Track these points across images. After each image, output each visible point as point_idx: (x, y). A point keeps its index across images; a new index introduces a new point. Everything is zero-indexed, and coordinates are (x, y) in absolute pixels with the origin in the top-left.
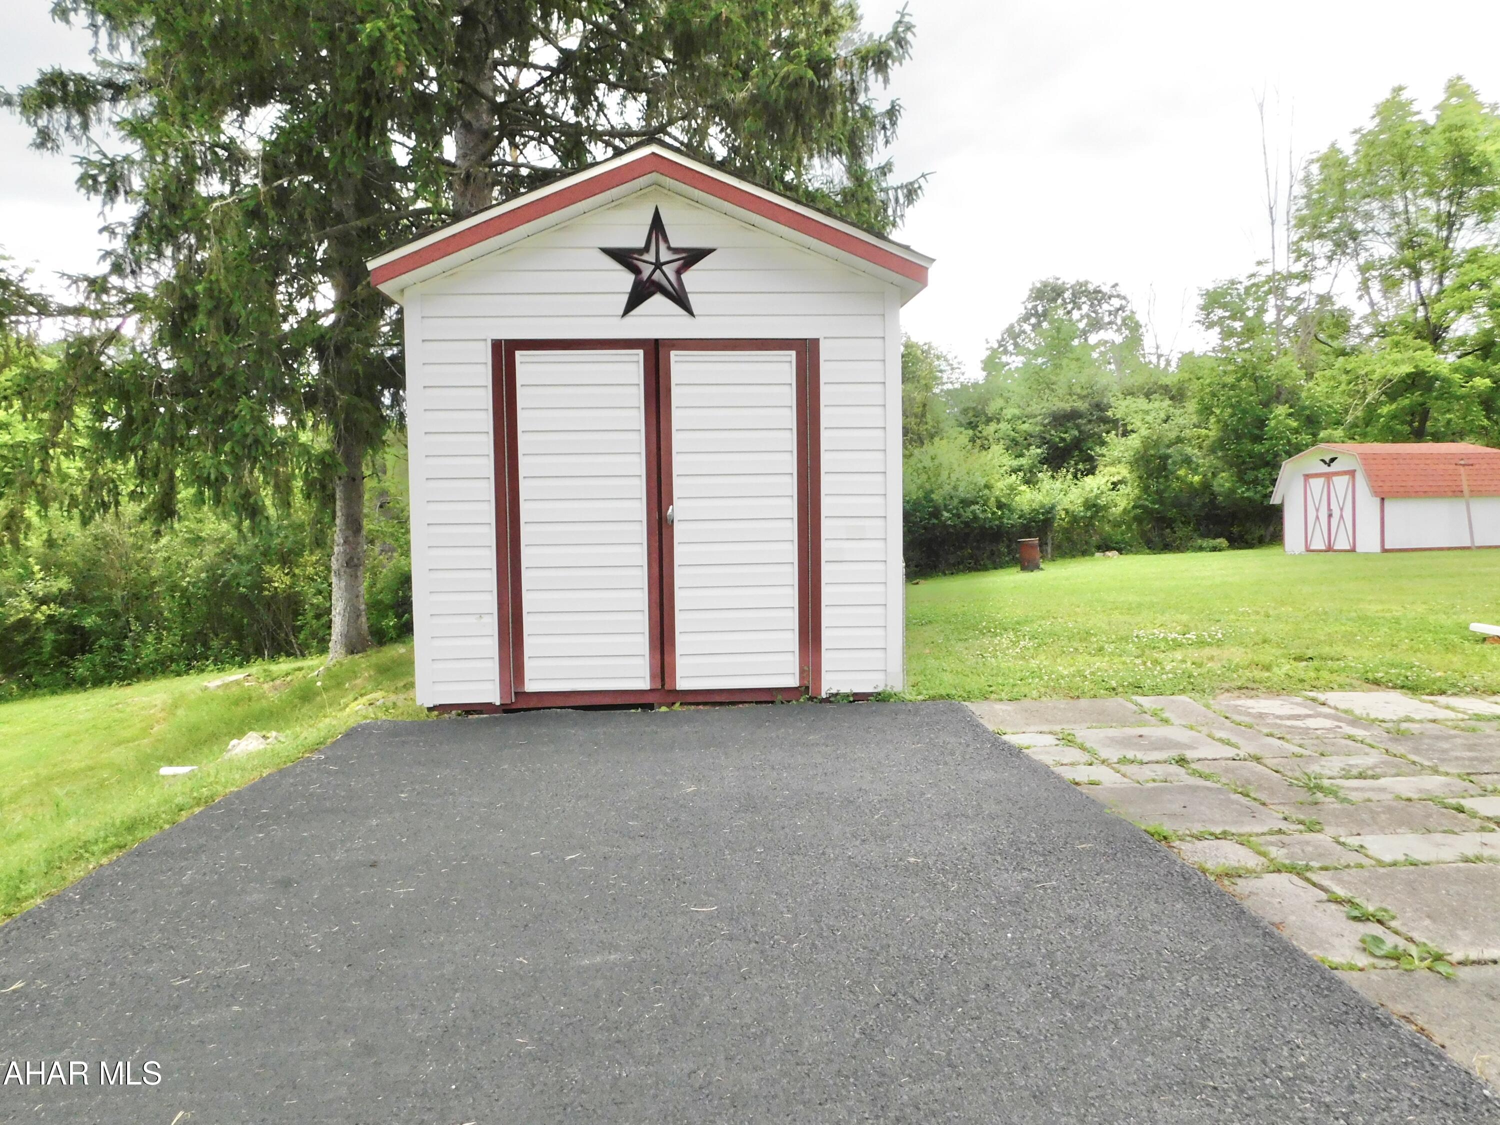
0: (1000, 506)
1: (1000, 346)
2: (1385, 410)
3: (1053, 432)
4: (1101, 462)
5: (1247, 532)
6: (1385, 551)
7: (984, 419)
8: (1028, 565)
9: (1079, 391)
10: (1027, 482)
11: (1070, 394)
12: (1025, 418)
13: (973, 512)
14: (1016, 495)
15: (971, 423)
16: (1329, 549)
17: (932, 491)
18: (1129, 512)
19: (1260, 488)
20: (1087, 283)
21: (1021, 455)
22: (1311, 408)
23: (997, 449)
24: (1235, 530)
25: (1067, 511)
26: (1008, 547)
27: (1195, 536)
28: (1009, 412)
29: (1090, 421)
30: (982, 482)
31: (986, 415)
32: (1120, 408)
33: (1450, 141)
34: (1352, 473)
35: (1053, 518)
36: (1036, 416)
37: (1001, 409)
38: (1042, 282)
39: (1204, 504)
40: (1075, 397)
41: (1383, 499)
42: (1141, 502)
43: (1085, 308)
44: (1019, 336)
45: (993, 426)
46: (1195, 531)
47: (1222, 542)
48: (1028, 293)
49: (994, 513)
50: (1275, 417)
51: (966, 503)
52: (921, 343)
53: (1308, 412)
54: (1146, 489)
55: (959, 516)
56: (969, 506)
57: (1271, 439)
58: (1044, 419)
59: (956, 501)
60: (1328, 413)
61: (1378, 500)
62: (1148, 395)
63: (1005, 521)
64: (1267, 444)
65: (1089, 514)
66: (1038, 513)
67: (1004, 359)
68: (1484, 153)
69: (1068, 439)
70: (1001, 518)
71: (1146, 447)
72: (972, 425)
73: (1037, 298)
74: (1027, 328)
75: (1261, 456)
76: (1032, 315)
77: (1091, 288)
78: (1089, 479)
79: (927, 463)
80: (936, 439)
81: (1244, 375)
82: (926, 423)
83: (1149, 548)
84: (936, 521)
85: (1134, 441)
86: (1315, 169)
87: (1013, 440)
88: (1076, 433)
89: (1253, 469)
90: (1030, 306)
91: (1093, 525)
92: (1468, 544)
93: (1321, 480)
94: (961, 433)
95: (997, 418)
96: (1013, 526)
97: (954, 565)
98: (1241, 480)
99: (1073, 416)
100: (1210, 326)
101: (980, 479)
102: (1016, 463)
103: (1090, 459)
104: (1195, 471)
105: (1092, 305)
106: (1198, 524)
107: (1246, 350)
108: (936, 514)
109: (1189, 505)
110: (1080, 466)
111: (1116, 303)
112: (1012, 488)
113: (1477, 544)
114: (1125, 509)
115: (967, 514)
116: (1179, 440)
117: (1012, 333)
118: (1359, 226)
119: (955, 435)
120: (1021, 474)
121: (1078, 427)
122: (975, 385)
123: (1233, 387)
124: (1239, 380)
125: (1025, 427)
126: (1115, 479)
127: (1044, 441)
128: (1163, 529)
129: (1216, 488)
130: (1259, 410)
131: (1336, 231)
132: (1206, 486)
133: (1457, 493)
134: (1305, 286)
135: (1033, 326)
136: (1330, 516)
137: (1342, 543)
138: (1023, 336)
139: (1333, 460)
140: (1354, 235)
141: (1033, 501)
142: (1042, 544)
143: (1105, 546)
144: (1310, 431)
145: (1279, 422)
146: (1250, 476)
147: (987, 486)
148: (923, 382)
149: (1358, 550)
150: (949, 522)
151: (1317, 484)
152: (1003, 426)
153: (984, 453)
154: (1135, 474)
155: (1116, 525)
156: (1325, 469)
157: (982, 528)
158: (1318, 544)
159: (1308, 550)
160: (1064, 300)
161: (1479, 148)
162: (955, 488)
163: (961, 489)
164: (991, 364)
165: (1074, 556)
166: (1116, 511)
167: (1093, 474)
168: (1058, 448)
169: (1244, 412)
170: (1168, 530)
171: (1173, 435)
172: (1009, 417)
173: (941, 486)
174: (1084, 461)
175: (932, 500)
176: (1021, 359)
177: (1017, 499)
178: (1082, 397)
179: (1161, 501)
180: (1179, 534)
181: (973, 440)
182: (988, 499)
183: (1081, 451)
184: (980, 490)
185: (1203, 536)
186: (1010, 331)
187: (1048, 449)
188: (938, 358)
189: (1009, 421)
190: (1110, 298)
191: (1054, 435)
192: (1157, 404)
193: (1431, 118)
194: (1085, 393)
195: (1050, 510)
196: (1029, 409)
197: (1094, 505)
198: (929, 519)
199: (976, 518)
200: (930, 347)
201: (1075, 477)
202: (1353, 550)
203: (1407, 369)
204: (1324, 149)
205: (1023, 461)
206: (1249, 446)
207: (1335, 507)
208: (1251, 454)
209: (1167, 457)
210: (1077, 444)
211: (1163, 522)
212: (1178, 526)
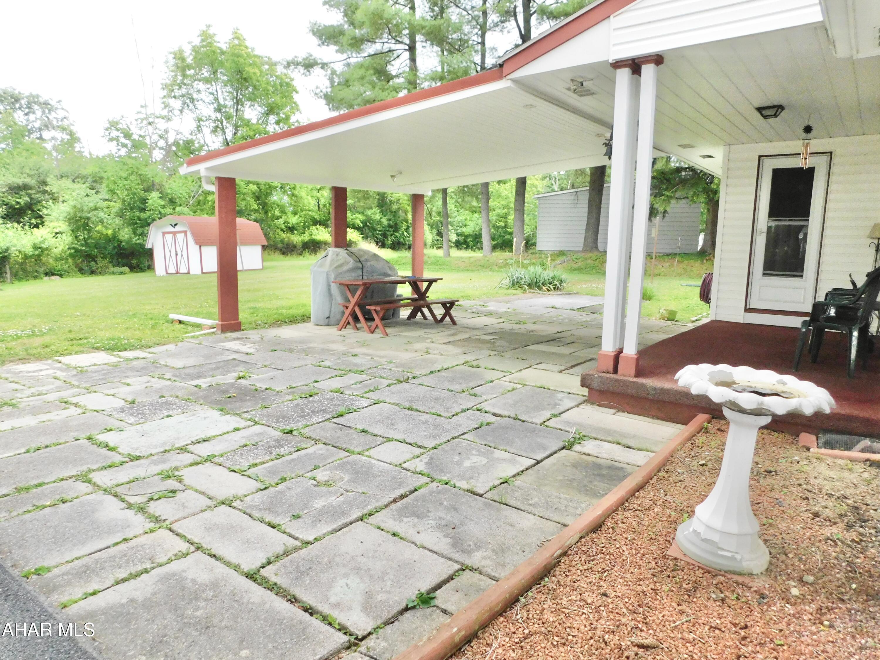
3: (10, 198)
4: (47, 219)
5: (141, 263)
6: (203, 273)
9: (28, 171)
11: (22, 173)
16: (177, 273)
18: (66, 252)
20: (38, 96)
22: (171, 194)
24: (134, 262)
25: (20, 251)
27: (110, 265)
29: (37, 192)
32: (54, 185)
33: (234, 61)
34: (185, 232)
35: (10, 256)
39: (114, 248)
40: (25, 175)
41: (200, 246)
42: (74, 246)
43: (39, 113)
46: (110, 262)
47: (126, 269)
50: (151, 198)
53: (169, 196)
54: (76, 238)
57: (150, 210)
58: (2, 188)
60: (180, 198)
61: (198, 247)
62: (73, 179)
64: (148, 213)
65: (36, 253)
68: (248, 72)
69: (22, 203)
71: (74, 212)
75: (144, 220)
77: (42, 100)
78: (39, 230)
81: (132, 172)
83: (82, 273)
85: (65, 207)
88: (28, 199)
89: (142, 227)
91: (40, 260)
92: (241, 268)
93: (171, 235)
98: (135, 233)
99: (26, 187)
100: (111, 140)
103: (40, 217)
104: (107, 228)
105: (43, 112)
106: (112, 258)
107: (133, 158)
109: (105, 248)
110: (33, 221)
111: (61, 113)
113: (245, 268)
114: (63, 250)
116: (96, 209)
118: (195, 96)
121: (29, 195)
123: (126, 179)
124: (130, 175)
126: (57, 231)
127: (3, 203)
128: (90, 262)
129: (121, 238)
130: (143, 194)
131: (183, 96)
132: (115, 236)
134: (169, 124)
136: (177, 255)
137: (183, 270)
139: (176, 225)
140: (192, 100)
143: (50, 273)
144: (172, 207)
145: (154, 201)
146: (139, 231)
149: (191, 273)
151: (169, 237)
154: (69, 228)
155: (58, 259)
156: (172, 229)
158: (172, 270)
159: (167, 273)
160: (21, 105)
161: (247, 69)
165: (27, 280)
166: (57, 252)
167: (42, 226)
168: (15, 209)
169: (134, 194)
170: (93, 263)
171: (91, 205)
174: (36, 218)
178: (30, 176)
179: (86, 244)
180: (100, 264)
183: (33, 211)
185: (114, 266)
187: (7, 208)
190: (56, 109)
191: (12, 200)
192: (79, 186)
193: (224, 47)
194: (33, 173)
195: (7, 250)
197: (40, 248)
201: (30, 228)
202: (188, 273)
204: (176, 49)
206: (137, 214)
207: (178, 250)
208: (139, 219)
209: (88, 218)
210: (29, 206)
211: (89, 257)
212: (99, 259)
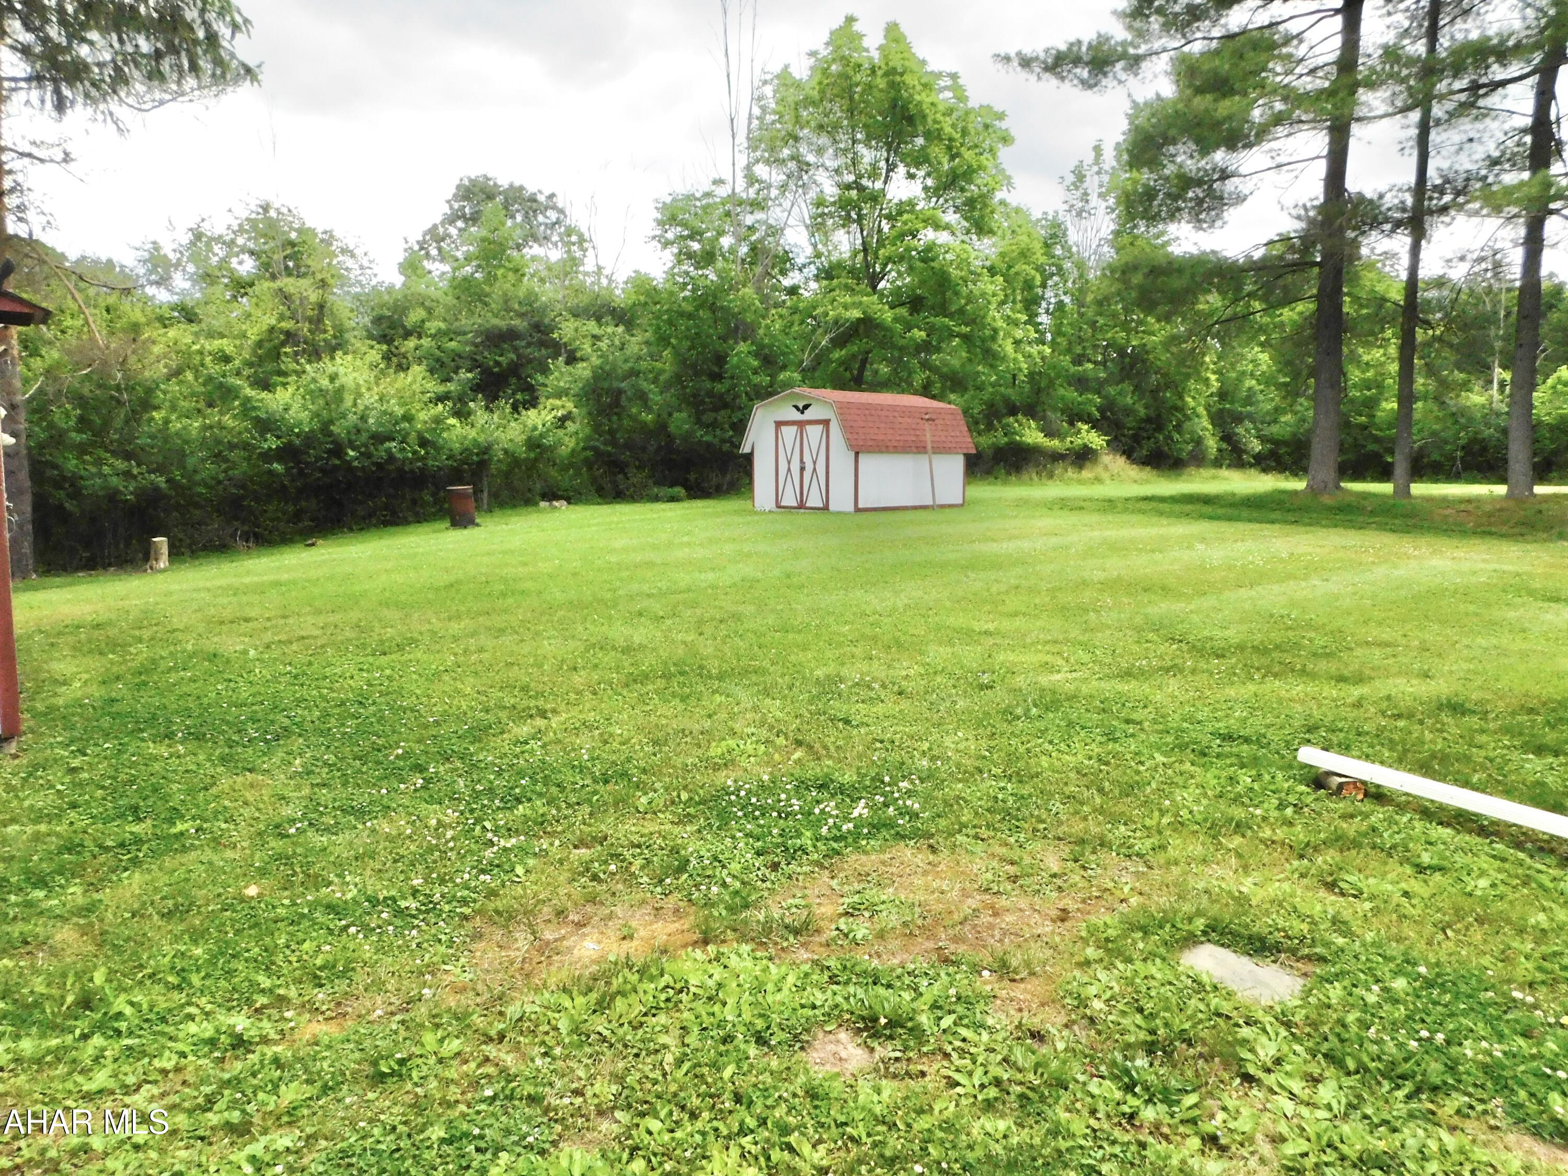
0: (423, 443)
1: (422, 248)
2: (837, 355)
3: (486, 354)
4: (542, 392)
5: (707, 480)
6: (858, 510)
7: (401, 331)
8: (461, 520)
9: (516, 306)
10: (457, 414)
11: (506, 310)
12: (450, 334)
13: (389, 451)
14: (443, 430)
15: (384, 336)
16: (801, 506)
17: (331, 422)
18: (578, 454)
19: (718, 432)
20: (521, 188)
21: (449, 380)
22: (771, 346)
23: (417, 370)
24: (692, 477)
25: (506, 451)
26: (434, 495)
27: (650, 482)
28: (433, 326)
29: (529, 344)
30: (399, 411)
31: (404, 327)
32: (567, 330)
33: (891, 85)
34: (826, 423)
35: (490, 459)
36: (465, 333)
37: (423, 321)
38: (470, 180)
39: (660, 448)
40: (512, 314)
41: (857, 454)
42: (591, 443)
43: (519, 218)
44: (443, 240)
45: (411, 343)
46: (650, 477)
47: (679, 490)
48: (454, 191)
49: (415, 452)
50: (736, 354)
51: (379, 438)
52: (319, 230)
53: (767, 351)
54: (597, 428)
55: (368, 455)
56: (382, 443)
57: (732, 378)
58: (475, 337)
59: (364, 436)
61: (853, 454)
62: (598, 319)
63: (430, 463)
64: (727, 383)
65: (532, 455)
66: (472, 453)
67: (427, 265)
69: (504, 364)
70: (423, 458)
71: (596, 377)
72: (385, 339)
73: (466, 198)
74: (453, 231)
75: (721, 396)
76: (459, 218)
77: (526, 194)
78: (532, 413)
79: (325, 383)
80: (339, 353)
82: (325, 331)
83: (600, 497)
84: (337, 462)
85: (583, 370)
86: (768, 90)
87: (438, 360)
88: (513, 356)
90: (456, 206)
91: (537, 469)
92: (929, 502)
93: (795, 428)
94: (372, 347)
95: (418, 331)
96: (440, 468)
97: (364, 518)
98: (699, 422)
99: (510, 335)
100: (666, 244)
101: (396, 408)
102: (441, 389)
103: (530, 389)
104: (649, 410)
105: (526, 215)
106: (654, 470)
108: (338, 450)
109: (644, 449)
110: (519, 396)
111: (553, 215)
112: (438, 420)
113: (940, 501)
114: (573, 451)
115: (380, 453)
116: (634, 373)
117: (435, 235)
118: (811, 158)
119: (364, 349)
120: (450, 404)
121: (515, 349)
122: (390, 289)
123: (692, 317)
124: (697, 309)
125: (453, 344)
126: (560, 414)
127: (474, 364)
128: (615, 475)
129: (672, 428)
130: (719, 346)
132: (662, 427)
133: (920, 449)
134: (760, 216)
135: (460, 230)
136: (802, 469)
137: (815, 500)
138: (448, 241)
139: (806, 407)
140: (806, 168)
141: (465, 438)
142: (477, 491)
143: (551, 495)
145: (741, 360)
146: (708, 417)
147: (408, 418)
148: (319, 276)
149: (831, 508)
150: (356, 463)
151: (789, 433)
152: (426, 342)
153: (402, 375)
154: (584, 411)
155: (564, 468)
156: (797, 416)
157: (401, 471)
158: (789, 500)
159: (779, 506)
160: (495, 205)
161: (917, 97)
162: (364, 418)
163: (371, 421)
164: (411, 266)
165: (514, 506)
166: (564, 451)
167: (534, 407)
168: (492, 374)
169: (704, 346)
170: (621, 476)
171: (627, 366)
172: (433, 331)
173: (344, 416)
174: (523, 391)
175: (330, 434)
176: (446, 268)
177: (445, 435)
178: (522, 315)
179: (613, 442)
180: (633, 480)
181: (387, 357)
182: (408, 434)
183: (519, 378)
184: (397, 423)
185: (658, 483)
186: (433, 231)
187: (481, 373)
188: (344, 251)
189: (433, 336)
190: (546, 209)
191: (490, 357)
192: (610, 330)
193: (876, 57)
194: (523, 309)
195: (486, 450)
196: (457, 324)
197: (539, 446)
198: (327, 459)
199: (391, 458)
200: (332, 236)
201: (515, 408)
202: (826, 508)
203: (856, 314)
204: (777, 71)
205: (451, 387)
206: (708, 385)
207: (807, 459)
208: (710, 394)
209: (620, 392)
210: (514, 370)
211: (616, 466)
212: (631, 471)
